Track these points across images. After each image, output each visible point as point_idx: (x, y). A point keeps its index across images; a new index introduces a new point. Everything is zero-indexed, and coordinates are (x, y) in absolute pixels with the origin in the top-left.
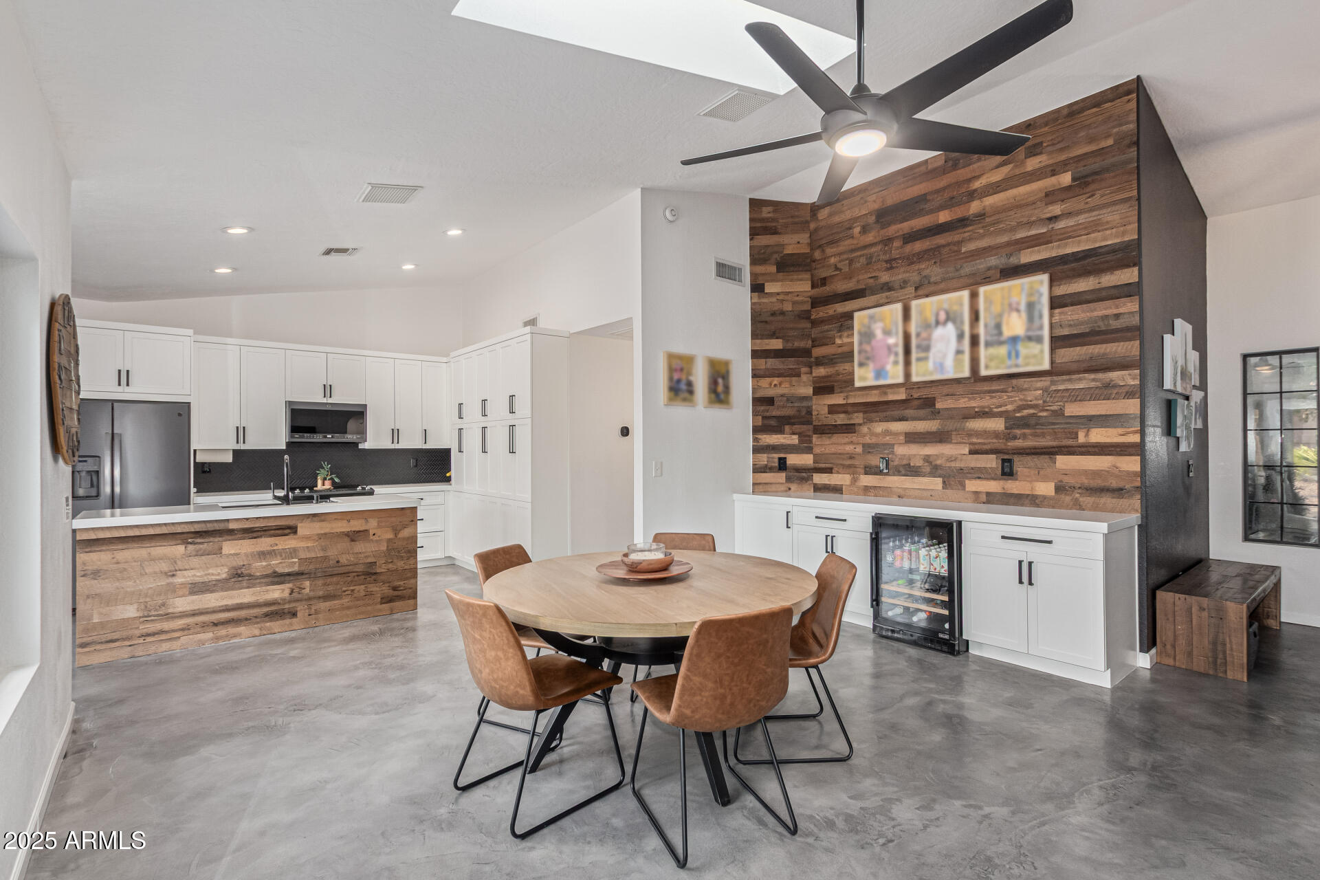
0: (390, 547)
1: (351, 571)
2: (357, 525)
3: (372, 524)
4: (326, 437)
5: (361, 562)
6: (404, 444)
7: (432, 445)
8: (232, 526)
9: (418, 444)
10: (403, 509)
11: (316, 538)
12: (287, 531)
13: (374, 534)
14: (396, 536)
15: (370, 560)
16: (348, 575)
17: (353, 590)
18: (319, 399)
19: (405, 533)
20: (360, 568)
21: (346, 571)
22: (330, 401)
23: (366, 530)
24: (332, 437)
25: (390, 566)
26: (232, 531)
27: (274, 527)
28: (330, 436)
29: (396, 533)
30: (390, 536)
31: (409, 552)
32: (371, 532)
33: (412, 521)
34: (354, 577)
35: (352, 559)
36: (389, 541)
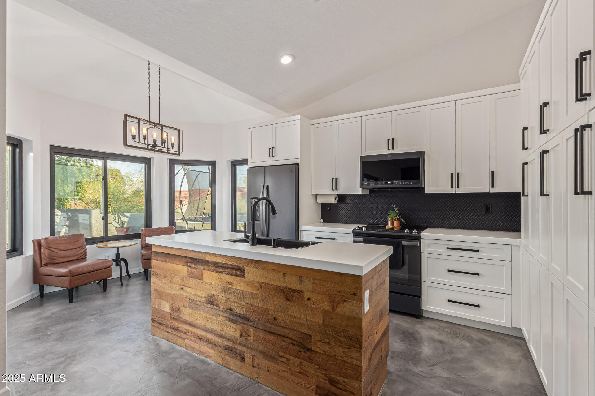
0: (327, 323)
1: (287, 335)
2: (292, 283)
3: (307, 287)
4: (386, 183)
5: (295, 328)
6: (465, 188)
7: (500, 188)
8: (208, 258)
9: (484, 188)
10: (341, 274)
11: (258, 285)
12: (238, 273)
13: (309, 299)
14: (334, 310)
15: (305, 330)
16: (285, 339)
17: (288, 360)
18: (384, 151)
19: (345, 309)
20: (294, 335)
21: (282, 333)
22: (394, 152)
23: (301, 291)
24: (392, 183)
25: (326, 348)
26: (207, 262)
27: (230, 266)
28: (390, 183)
29: (334, 308)
30: (328, 308)
31: (350, 338)
32: (307, 295)
33: (355, 294)
34: (289, 344)
35: (288, 322)
36: (325, 312)
